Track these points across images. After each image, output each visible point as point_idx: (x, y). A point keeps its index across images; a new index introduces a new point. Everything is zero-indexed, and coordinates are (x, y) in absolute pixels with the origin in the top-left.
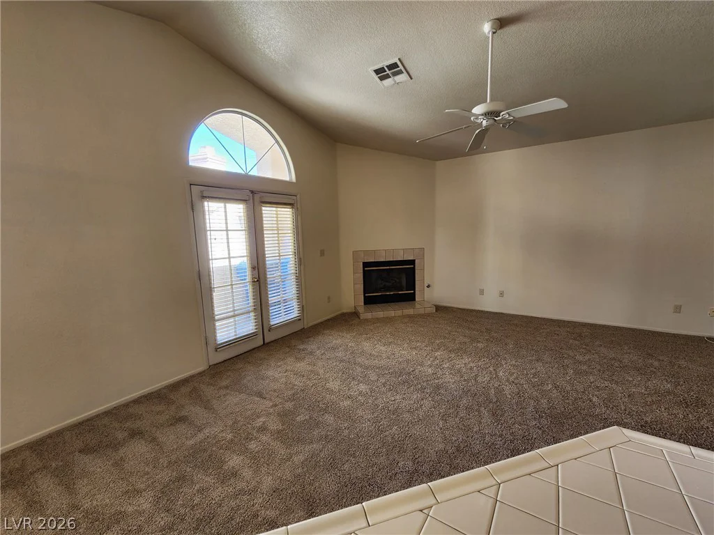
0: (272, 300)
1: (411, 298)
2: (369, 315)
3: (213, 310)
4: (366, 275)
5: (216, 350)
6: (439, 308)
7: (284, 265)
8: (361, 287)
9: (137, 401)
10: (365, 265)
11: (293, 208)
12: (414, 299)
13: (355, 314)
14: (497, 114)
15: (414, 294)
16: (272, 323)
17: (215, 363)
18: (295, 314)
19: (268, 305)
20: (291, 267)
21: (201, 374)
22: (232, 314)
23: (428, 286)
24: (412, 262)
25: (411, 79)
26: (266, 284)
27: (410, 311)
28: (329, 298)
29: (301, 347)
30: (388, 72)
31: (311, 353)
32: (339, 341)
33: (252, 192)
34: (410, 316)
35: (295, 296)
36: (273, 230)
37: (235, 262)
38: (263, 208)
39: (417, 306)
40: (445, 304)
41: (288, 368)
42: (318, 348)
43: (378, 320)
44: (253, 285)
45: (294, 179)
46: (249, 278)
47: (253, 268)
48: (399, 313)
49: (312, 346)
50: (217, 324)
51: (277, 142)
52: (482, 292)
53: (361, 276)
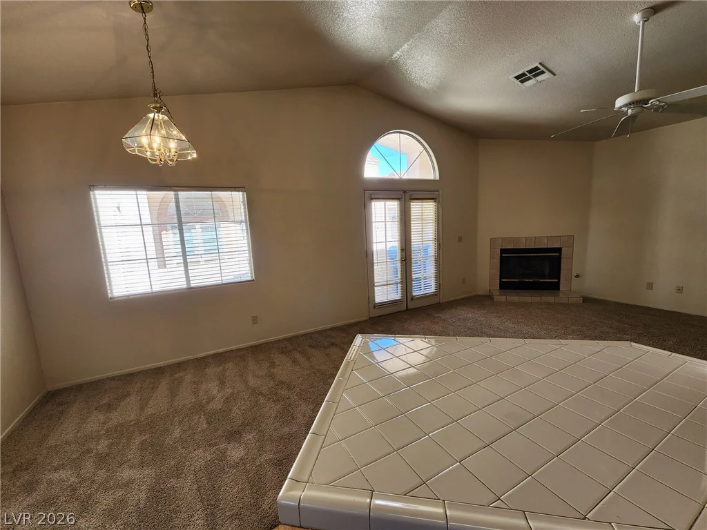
0: (414, 276)
1: (555, 287)
2: (503, 299)
3: (374, 279)
4: (503, 261)
5: (374, 307)
6: (586, 300)
7: (426, 250)
8: (497, 272)
9: (331, 329)
10: (503, 251)
11: (435, 202)
12: (558, 288)
13: (489, 297)
14: (646, 101)
15: (558, 284)
16: (414, 294)
17: (374, 316)
18: (433, 289)
19: (411, 280)
20: (432, 251)
21: (365, 321)
22: (385, 283)
23: (577, 276)
24: (559, 250)
25: (555, 75)
26: (411, 263)
27: (551, 299)
28: (464, 279)
29: (437, 315)
30: (529, 75)
31: (444, 320)
32: (470, 315)
33: (404, 192)
34: (548, 304)
35: (433, 275)
36: (418, 221)
37: (389, 245)
38: (412, 204)
39: (561, 295)
40: (597, 297)
41: (425, 327)
42: (451, 318)
43: (513, 304)
44: (401, 263)
45: (438, 178)
46: (398, 258)
47: (402, 250)
48: (536, 299)
49: (446, 315)
50: (376, 289)
51: (425, 148)
52: (650, 286)
53: (498, 262)
